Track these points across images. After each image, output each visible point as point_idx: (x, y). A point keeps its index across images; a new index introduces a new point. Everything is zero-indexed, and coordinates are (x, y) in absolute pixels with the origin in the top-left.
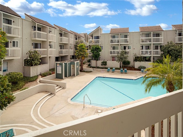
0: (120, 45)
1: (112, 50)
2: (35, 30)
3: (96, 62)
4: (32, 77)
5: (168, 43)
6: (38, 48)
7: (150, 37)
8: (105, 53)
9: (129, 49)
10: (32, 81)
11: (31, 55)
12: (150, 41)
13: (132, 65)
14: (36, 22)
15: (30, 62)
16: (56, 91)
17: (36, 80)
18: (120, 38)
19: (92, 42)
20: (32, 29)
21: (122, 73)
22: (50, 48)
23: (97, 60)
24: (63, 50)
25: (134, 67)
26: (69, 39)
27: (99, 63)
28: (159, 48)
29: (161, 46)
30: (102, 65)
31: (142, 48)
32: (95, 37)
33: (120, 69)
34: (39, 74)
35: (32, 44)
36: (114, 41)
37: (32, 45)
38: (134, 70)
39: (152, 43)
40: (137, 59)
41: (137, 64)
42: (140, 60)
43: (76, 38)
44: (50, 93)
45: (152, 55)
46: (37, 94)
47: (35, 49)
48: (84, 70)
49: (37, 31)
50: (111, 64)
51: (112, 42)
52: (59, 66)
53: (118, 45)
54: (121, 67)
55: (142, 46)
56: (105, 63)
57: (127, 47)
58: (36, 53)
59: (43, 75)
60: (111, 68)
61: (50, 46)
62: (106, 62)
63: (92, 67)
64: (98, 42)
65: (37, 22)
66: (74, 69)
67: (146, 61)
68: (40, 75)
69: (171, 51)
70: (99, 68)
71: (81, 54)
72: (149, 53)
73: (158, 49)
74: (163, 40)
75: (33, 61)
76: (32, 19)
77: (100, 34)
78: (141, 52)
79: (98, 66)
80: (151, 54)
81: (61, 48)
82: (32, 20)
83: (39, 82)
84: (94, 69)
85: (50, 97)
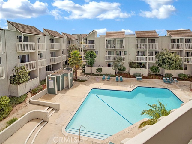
0: (116, 50)
1: (107, 56)
2: (21, 41)
3: (91, 68)
4: (20, 97)
5: (163, 49)
6: (26, 62)
7: (146, 43)
8: (101, 59)
9: (124, 54)
10: (20, 103)
11: (18, 71)
12: (146, 48)
13: (128, 71)
14: (21, 32)
15: (17, 80)
16: (49, 116)
17: (25, 100)
18: (116, 43)
19: (86, 47)
20: (17, 39)
21: (117, 82)
22: (40, 57)
23: (92, 67)
24: (55, 58)
25: (130, 74)
26: (61, 45)
27: (94, 70)
28: (154, 54)
29: (156, 52)
30: (97, 72)
31: (137, 54)
32: (89, 40)
33: (115, 76)
34: (28, 91)
35: (19, 57)
36: (109, 46)
37: (19, 59)
38: (130, 77)
39: (148, 49)
40: (132, 65)
41: (133, 71)
42: (135, 66)
43: (69, 41)
44: (42, 121)
45: (147, 62)
46: (27, 124)
47: (22, 63)
48: (78, 78)
49: (23, 43)
50: (106, 70)
51: (107, 46)
52: (51, 80)
53: (114, 50)
54: (117, 73)
55: (138, 52)
56: (99, 70)
57: (122, 52)
58: (24, 69)
59: (34, 92)
60: (107, 75)
61: (39, 56)
62: (102, 69)
63: (86, 73)
64: (92, 47)
65: (23, 33)
66: (67, 80)
67: (142, 67)
68: (30, 91)
69: (165, 59)
70: (94, 75)
71: (75, 63)
72: (145, 60)
73: (153, 56)
74: (158, 47)
75: (20, 80)
76: (16, 28)
77: (95, 38)
78: (136, 58)
79: (92, 73)
80: (146, 60)
81: (52, 56)
82: (16, 30)
83: (28, 103)
84: (89, 76)
85: (42, 126)
